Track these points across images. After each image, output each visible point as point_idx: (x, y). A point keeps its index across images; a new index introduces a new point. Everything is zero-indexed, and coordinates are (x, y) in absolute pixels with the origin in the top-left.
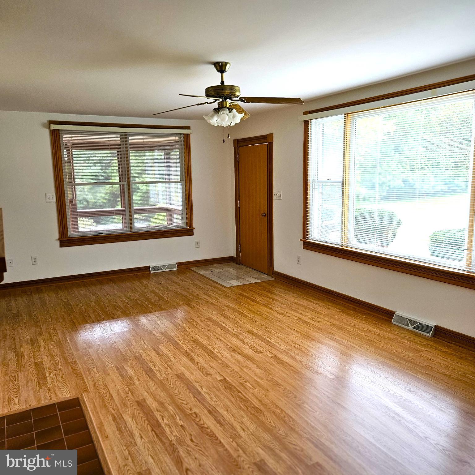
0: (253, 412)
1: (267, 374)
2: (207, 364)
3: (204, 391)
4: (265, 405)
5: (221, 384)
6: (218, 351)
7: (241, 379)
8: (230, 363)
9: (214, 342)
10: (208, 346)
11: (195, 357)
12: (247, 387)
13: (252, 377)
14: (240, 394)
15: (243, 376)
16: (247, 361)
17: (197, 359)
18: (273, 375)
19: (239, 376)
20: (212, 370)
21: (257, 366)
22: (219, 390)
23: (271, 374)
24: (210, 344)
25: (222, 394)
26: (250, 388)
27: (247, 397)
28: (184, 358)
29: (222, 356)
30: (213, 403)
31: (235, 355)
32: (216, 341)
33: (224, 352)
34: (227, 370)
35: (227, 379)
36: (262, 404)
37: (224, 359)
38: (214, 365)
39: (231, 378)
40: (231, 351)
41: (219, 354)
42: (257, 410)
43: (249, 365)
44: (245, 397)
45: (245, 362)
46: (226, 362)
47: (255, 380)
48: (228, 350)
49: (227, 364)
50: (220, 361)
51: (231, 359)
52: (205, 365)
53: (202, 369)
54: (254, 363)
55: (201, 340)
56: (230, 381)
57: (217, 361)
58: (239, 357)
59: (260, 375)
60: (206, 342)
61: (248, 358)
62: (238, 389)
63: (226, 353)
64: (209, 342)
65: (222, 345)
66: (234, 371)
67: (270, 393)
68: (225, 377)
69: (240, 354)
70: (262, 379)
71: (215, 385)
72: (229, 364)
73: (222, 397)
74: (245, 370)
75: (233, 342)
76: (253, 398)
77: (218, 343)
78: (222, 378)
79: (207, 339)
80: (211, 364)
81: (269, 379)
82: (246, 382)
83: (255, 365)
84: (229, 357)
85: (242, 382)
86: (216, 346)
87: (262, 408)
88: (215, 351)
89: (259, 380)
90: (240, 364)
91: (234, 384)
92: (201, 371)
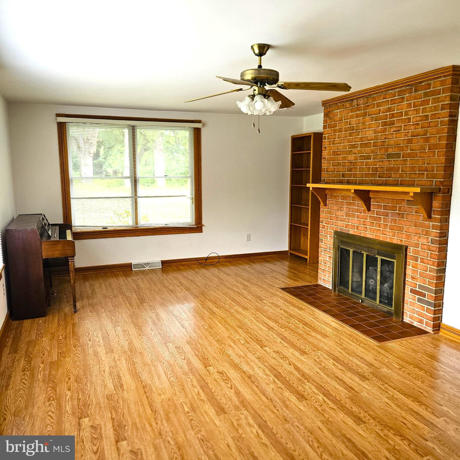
0: (244, 326)
1: (223, 349)
2: (279, 362)
3: (279, 340)
4: (234, 329)
5: (265, 344)
6: (269, 377)
7: (247, 347)
8: (255, 361)
9: (275, 394)
10: (283, 387)
11: (295, 372)
12: (244, 341)
13: (238, 347)
14: (250, 336)
15: (245, 349)
16: (238, 363)
17: (291, 368)
18: (219, 348)
19: (249, 349)
20: (274, 356)
21: (229, 357)
22: (267, 340)
23: (220, 349)
24: (280, 390)
25: (264, 337)
26: (241, 340)
27: (245, 334)
28: (307, 371)
29: (264, 371)
30: (270, 333)
31: (249, 371)
32: (272, 395)
33: (262, 376)
34: (259, 355)
35: (259, 347)
36: (236, 330)
37: (262, 367)
38: (273, 361)
39: (256, 348)
40: (254, 376)
41: (268, 373)
42: (240, 327)
43: (237, 358)
44: (247, 334)
45: (241, 362)
46: (260, 363)
47: (236, 345)
48: (257, 379)
49: (259, 361)
50: (267, 364)
51: (254, 366)
52: (281, 361)
53: (283, 358)
54: (232, 360)
55: (293, 399)
56: (257, 346)
57: (270, 365)
58: (245, 368)
59: (230, 348)
60: (287, 394)
61: (236, 367)
62: (251, 340)
63: (260, 374)
64: (282, 395)
65: (264, 386)
66: (252, 354)
67: (228, 335)
68: (262, 349)
69: (244, 372)
70: (230, 346)
71: (270, 344)
72: (257, 360)
73: (264, 336)
74: (242, 354)
75: (250, 391)
76: (241, 334)
77: (269, 389)
78: (264, 348)
79: (285, 400)
80: (275, 362)
81: (223, 345)
82: (244, 344)
83: (231, 358)
84: (256, 369)
85: (247, 344)
86: (272, 386)
87: (237, 328)
88: (272, 378)
89: (232, 344)
90: (246, 359)
91: (254, 343)
92: (284, 356)
